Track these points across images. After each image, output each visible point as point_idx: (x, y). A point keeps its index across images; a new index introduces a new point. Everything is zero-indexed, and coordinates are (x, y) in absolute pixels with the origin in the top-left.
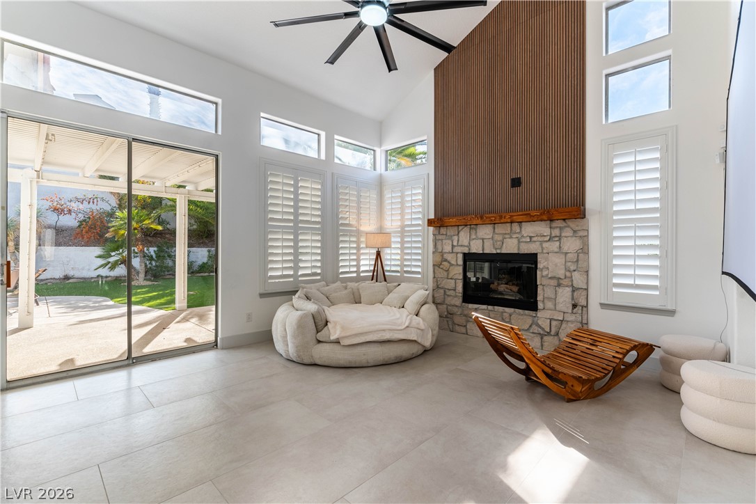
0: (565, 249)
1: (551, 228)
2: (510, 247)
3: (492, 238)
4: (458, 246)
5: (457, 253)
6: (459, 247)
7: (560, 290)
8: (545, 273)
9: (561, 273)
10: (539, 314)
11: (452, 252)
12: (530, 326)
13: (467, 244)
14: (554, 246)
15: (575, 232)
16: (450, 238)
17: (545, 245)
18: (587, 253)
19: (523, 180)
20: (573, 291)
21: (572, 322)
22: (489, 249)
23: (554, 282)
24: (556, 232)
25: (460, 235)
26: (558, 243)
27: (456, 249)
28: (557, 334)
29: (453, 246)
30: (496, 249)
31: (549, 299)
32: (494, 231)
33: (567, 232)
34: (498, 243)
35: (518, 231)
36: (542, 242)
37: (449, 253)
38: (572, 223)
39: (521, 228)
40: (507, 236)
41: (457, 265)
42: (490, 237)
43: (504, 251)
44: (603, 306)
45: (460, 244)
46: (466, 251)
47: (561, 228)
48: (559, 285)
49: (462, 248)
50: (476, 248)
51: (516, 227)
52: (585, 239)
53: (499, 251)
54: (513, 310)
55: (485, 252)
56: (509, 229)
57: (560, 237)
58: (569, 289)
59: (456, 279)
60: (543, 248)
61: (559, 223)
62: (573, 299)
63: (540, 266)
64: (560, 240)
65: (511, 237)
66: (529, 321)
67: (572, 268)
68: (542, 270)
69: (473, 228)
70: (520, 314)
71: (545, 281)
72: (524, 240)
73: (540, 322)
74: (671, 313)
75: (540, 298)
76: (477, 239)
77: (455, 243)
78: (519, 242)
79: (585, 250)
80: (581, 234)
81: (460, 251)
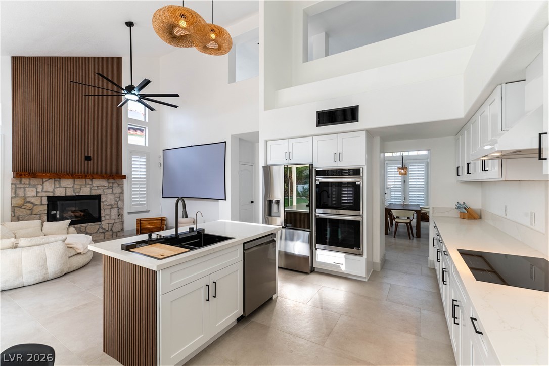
0: (115, 192)
1: (108, 183)
2: (85, 191)
3: (73, 187)
4: (42, 191)
5: (42, 197)
6: (43, 193)
7: (112, 210)
8: (105, 203)
9: (113, 202)
10: (103, 223)
11: (37, 196)
12: (98, 230)
13: (52, 190)
14: (110, 191)
15: (119, 185)
16: (35, 186)
17: (105, 190)
18: (123, 193)
19: (92, 157)
20: (118, 209)
21: (118, 222)
22: (70, 193)
23: (110, 207)
24: (111, 185)
25: (45, 184)
26: (111, 190)
27: (40, 194)
28: (111, 230)
29: (37, 192)
30: (75, 193)
31: (107, 215)
32: (74, 183)
33: (115, 185)
34: (77, 190)
35: (91, 183)
36: (104, 189)
37: (34, 197)
38: (118, 181)
39: (92, 182)
40: (83, 186)
41: (42, 204)
42: (72, 186)
43: (81, 194)
44: (129, 213)
45: (44, 190)
46: (51, 194)
47: (113, 183)
48: (112, 208)
49: (46, 193)
50: (59, 192)
51: (89, 181)
52: (122, 187)
53: (77, 194)
54: (87, 224)
55: (67, 195)
56: (85, 182)
57: (112, 187)
58: (116, 209)
59: (40, 214)
60: (104, 192)
61: (111, 181)
62: (118, 212)
63: (102, 200)
64: (112, 188)
65: (86, 187)
66: (97, 227)
67: (118, 200)
68: (103, 202)
69: (56, 181)
70: (92, 226)
71: (105, 207)
72: (94, 188)
73: (103, 227)
74: (148, 211)
75: (102, 215)
76: (60, 187)
77: (40, 189)
78: (91, 189)
79: (122, 192)
80: (121, 185)
81: (44, 195)
